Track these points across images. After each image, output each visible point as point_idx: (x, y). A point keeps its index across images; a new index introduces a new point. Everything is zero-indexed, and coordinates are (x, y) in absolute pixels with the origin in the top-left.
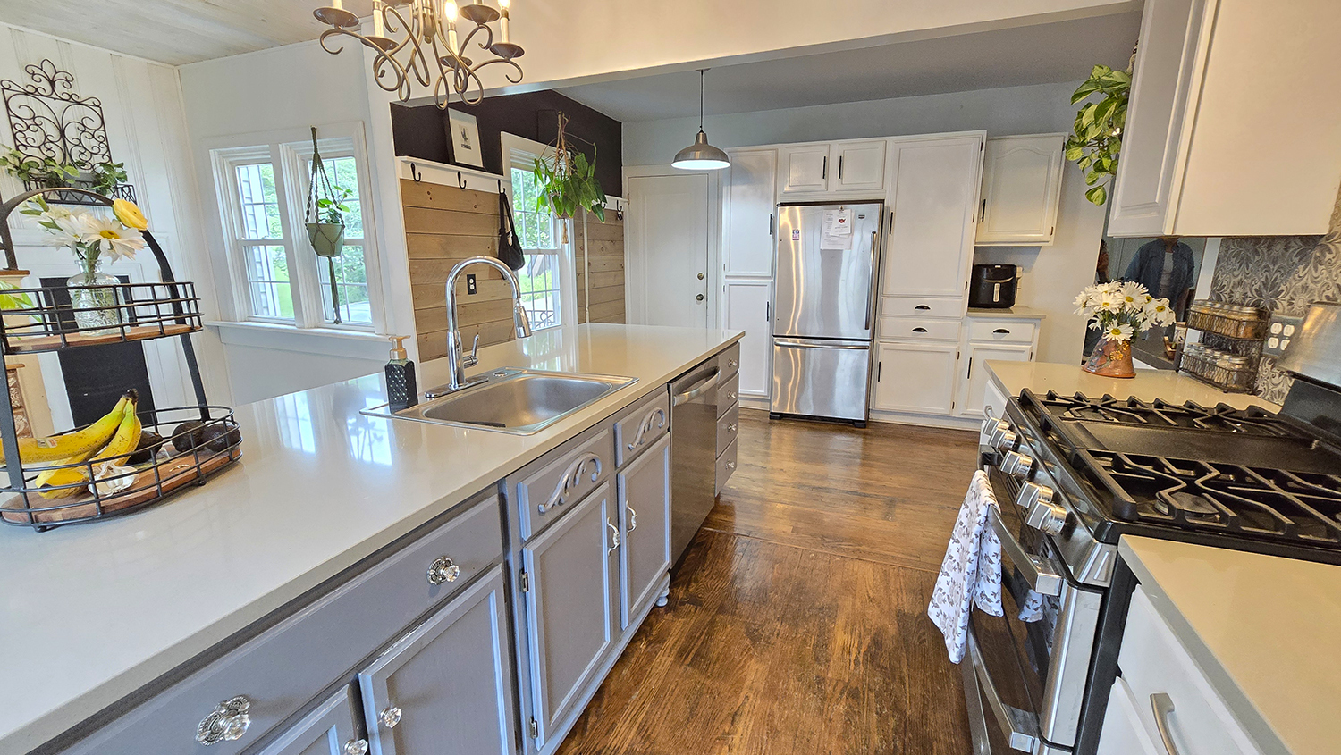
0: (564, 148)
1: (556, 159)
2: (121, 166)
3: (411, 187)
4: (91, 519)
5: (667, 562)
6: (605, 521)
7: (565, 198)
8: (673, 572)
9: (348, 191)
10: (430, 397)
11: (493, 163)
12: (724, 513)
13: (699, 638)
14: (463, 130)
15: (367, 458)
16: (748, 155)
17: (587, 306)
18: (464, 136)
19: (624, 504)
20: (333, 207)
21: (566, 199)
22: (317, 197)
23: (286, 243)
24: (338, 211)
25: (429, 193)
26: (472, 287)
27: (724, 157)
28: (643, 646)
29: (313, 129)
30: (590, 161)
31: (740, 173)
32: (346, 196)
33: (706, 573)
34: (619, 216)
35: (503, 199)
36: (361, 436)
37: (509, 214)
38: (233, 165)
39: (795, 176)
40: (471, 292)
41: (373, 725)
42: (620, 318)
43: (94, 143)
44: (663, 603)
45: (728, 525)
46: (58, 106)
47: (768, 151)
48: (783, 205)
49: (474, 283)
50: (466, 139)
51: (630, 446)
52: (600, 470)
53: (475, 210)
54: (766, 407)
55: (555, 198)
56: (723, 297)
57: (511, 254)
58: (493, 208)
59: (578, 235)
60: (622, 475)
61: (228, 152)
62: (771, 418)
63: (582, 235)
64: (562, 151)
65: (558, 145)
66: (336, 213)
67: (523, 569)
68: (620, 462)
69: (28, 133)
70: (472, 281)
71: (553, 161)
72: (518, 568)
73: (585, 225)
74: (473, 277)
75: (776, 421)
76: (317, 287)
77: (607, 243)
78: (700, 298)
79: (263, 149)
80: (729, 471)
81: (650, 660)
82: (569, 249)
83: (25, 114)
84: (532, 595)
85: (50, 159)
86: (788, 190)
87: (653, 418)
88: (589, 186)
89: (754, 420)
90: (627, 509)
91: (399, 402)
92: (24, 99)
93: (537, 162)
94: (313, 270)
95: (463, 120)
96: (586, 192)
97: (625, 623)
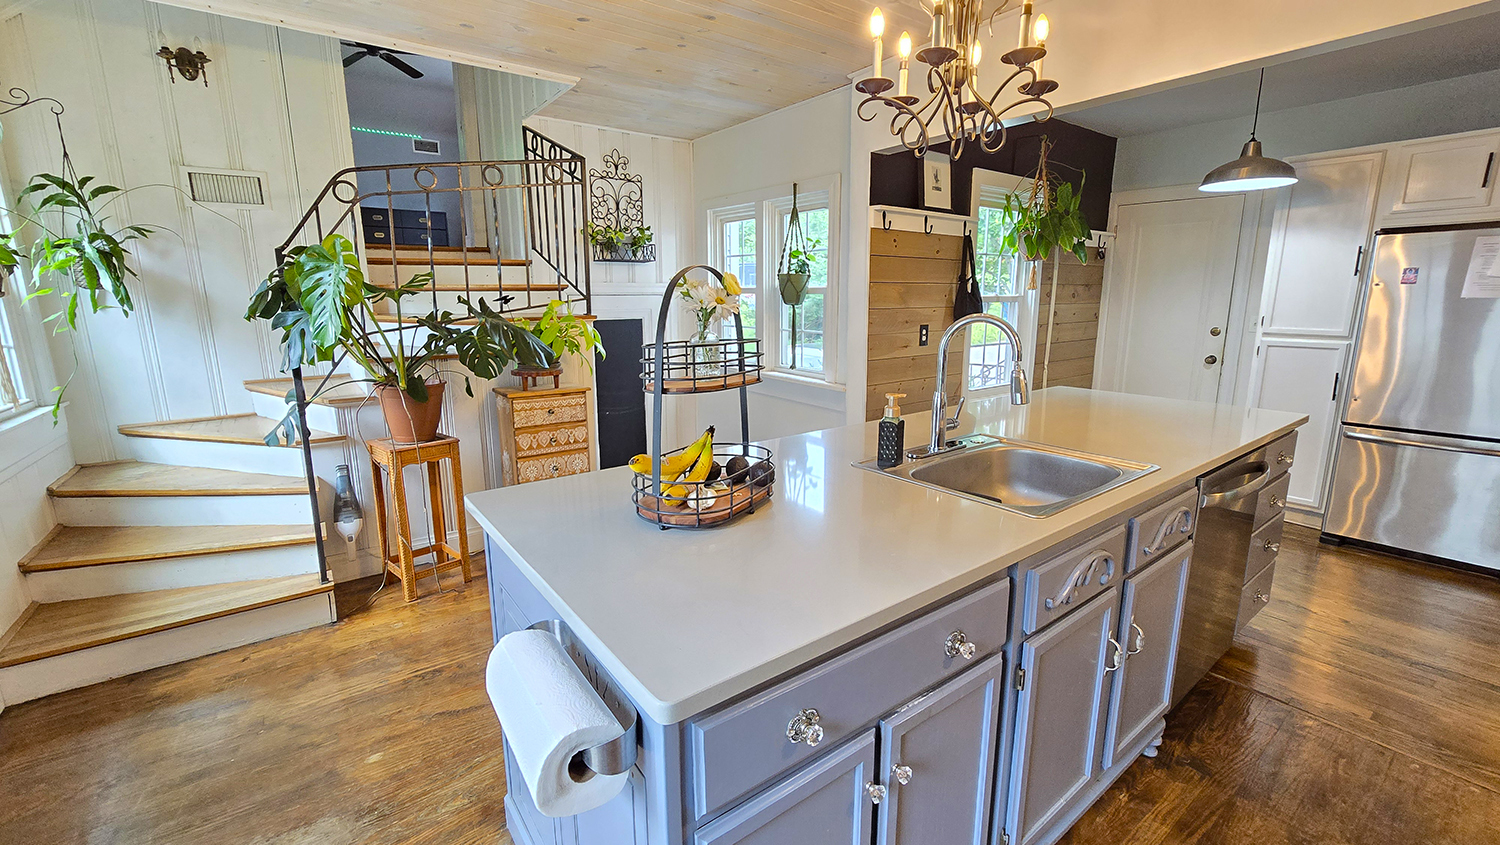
0: (1045, 178)
1: (1031, 192)
2: (648, 229)
3: (881, 236)
4: (691, 527)
5: (1166, 702)
6: (1106, 634)
7: (1040, 236)
8: (1168, 717)
9: (818, 242)
10: (912, 457)
11: (961, 203)
12: (1243, 660)
13: (1208, 818)
14: (937, 173)
15: (800, 501)
16: (1328, 166)
17: (1046, 363)
18: (936, 177)
19: (1129, 618)
20: (802, 257)
21: (1040, 238)
22: (791, 249)
23: (758, 291)
24: (807, 261)
25: (895, 241)
26: (924, 338)
27: (1286, 170)
28: (1123, 797)
29: (795, 185)
30: (1075, 193)
31: (1312, 191)
32: (814, 246)
33: (1216, 734)
34: (1100, 254)
35: (967, 243)
36: (799, 480)
37: (972, 258)
38: (724, 222)
39: (1416, 187)
40: (922, 343)
41: (885, 775)
42: (1085, 380)
43: (635, 212)
44: (1153, 753)
45: (1248, 678)
46: (617, 184)
47: (1368, 157)
48: (1386, 231)
49: (927, 334)
50: (937, 181)
51: (1147, 549)
52: (1111, 572)
53: (937, 256)
54: (1316, 523)
55: (1028, 239)
56: (1256, 363)
57: (967, 303)
58: (954, 252)
59: (1047, 278)
60: (1132, 584)
61: (721, 211)
62: (1321, 540)
63: (1051, 279)
64: (1041, 182)
65: (1037, 176)
66: (804, 264)
67: (1020, 665)
68: (1132, 567)
69: (600, 208)
70: (924, 332)
71: (1028, 195)
72: (1016, 662)
73: (1056, 267)
74: (925, 327)
75: (1332, 547)
76: (777, 330)
77: (1080, 289)
78: (1212, 360)
79: (750, 207)
80: (1257, 604)
81: (1135, 820)
82: (1032, 296)
83: (598, 193)
84: (1026, 695)
85: (608, 226)
86: (1397, 210)
87: (1174, 519)
88: (1073, 223)
89: (1292, 540)
90: (1131, 626)
91: (889, 460)
92: (600, 183)
93: (1008, 198)
94: (776, 316)
95: (935, 161)
96: (1069, 229)
97: (1108, 762)
